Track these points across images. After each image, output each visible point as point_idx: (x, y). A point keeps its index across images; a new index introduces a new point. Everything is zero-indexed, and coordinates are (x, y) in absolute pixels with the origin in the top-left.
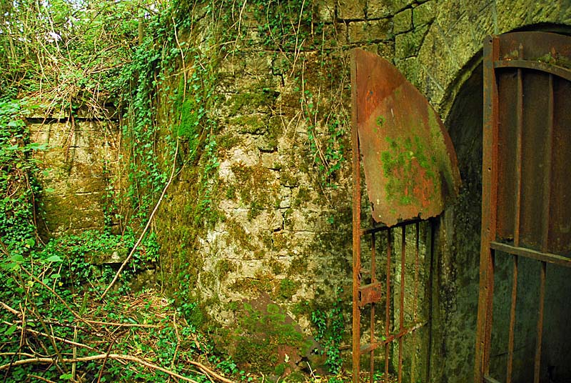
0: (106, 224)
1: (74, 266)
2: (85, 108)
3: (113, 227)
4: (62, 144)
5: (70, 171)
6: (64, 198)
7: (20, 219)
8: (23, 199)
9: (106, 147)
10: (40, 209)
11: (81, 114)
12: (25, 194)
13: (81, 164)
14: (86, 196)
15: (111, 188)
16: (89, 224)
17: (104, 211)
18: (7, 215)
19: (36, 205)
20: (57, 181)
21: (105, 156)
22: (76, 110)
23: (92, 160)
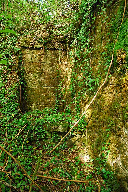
0: (56, 104)
1: (36, 131)
2: (50, 42)
3: (60, 106)
4: (38, 61)
5: (40, 75)
6: (37, 89)
7: (11, 100)
8: (15, 88)
9: (59, 64)
10: (24, 94)
11: (48, 46)
12: (15, 85)
13: (46, 72)
14: (48, 89)
15: (60, 85)
16: (48, 103)
17: (56, 97)
18: (5, 97)
19: (23, 91)
20: (34, 80)
21: (58, 69)
22: (46, 43)
23: (52, 70)
